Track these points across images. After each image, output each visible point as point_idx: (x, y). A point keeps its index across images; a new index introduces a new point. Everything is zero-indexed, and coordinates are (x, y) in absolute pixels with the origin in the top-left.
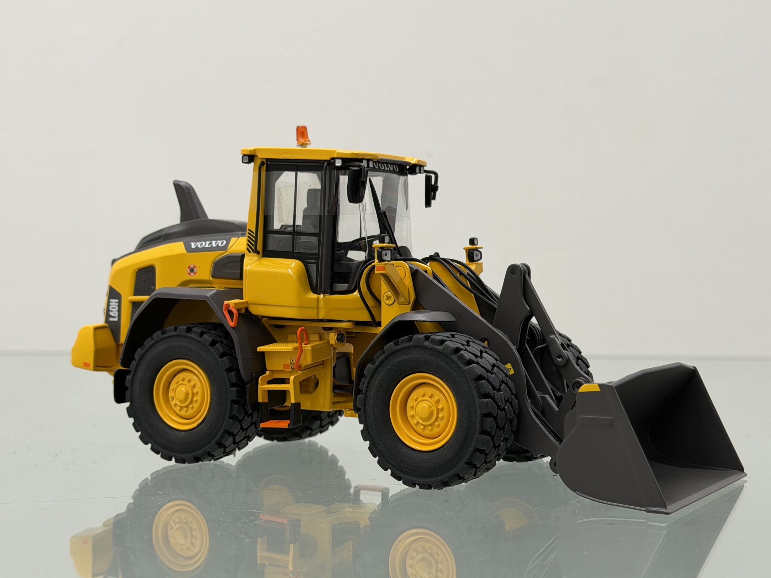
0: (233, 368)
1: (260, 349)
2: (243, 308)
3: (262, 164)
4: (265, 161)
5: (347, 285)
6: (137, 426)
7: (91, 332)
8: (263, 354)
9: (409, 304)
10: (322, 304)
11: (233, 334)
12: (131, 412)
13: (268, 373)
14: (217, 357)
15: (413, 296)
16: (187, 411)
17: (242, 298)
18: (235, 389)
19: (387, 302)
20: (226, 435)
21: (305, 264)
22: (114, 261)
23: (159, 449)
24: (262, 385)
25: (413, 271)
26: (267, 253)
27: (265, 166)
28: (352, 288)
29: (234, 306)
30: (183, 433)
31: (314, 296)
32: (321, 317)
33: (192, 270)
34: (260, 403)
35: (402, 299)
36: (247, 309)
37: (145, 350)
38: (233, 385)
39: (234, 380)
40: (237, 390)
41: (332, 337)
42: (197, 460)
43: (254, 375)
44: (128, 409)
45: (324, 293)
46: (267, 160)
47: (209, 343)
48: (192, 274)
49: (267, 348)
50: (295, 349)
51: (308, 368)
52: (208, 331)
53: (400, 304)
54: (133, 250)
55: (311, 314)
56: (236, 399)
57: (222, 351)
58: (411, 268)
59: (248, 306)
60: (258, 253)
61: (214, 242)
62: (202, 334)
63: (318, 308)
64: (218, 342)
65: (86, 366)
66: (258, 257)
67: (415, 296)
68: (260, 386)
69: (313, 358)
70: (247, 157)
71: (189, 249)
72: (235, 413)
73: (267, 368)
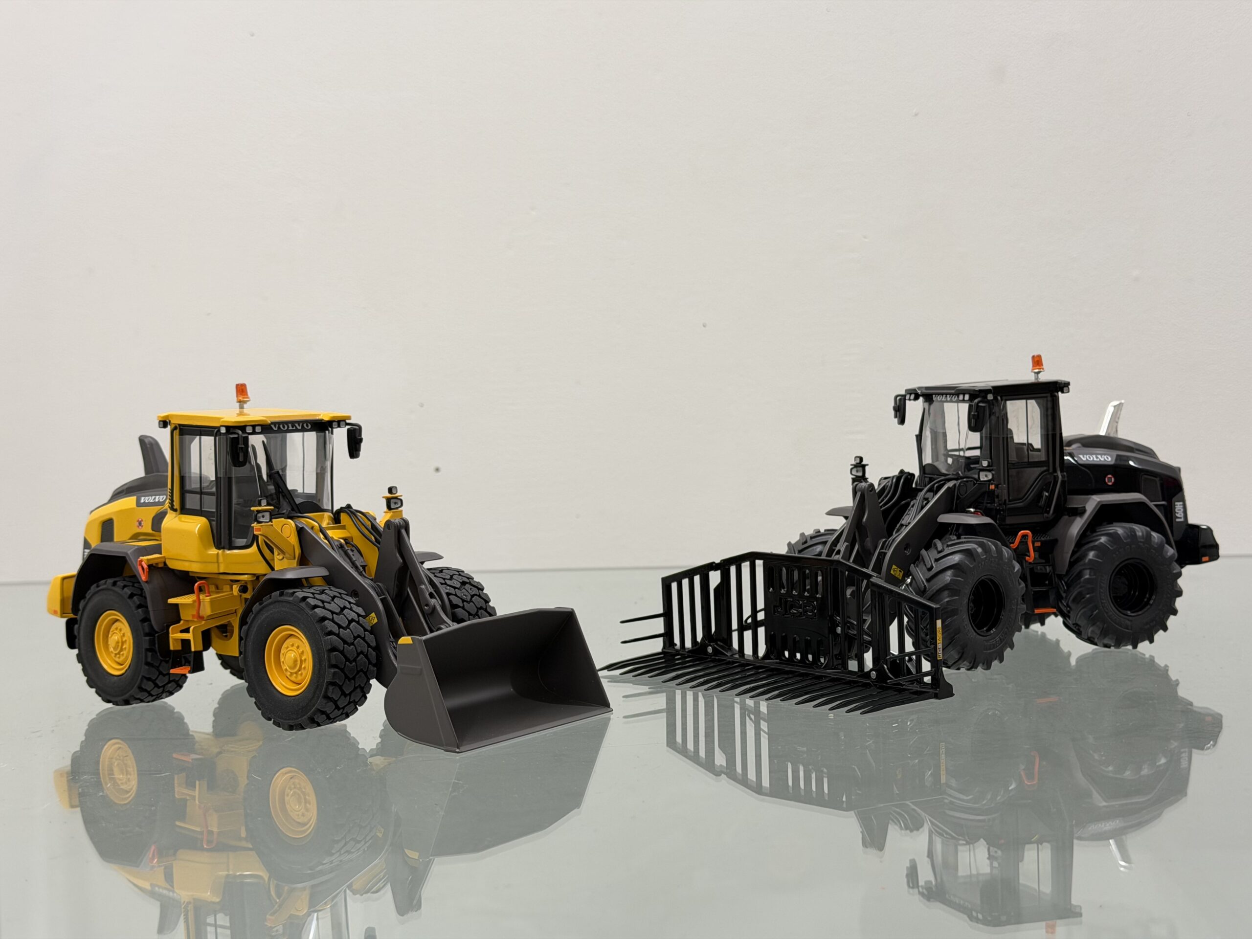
0: (146, 619)
1: (172, 601)
2: (161, 563)
3: (175, 428)
4: (178, 426)
5: (245, 540)
6: (85, 671)
7: (59, 582)
8: (176, 606)
9: (295, 558)
10: (221, 559)
11: (147, 588)
12: (80, 658)
13: (182, 622)
14: (134, 608)
15: (298, 551)
16: (119, 658)
17: (161, 553)
18: (147, 638)
19: (278, 557)
20: (145, 681)
21: (210, 521)
22: (92, 512)
23: (100, 693)
24: (173, 634)
25: (298, 529)
26: (184, 510)
27: (178, 430)
28: (249, 543)
29: (146, 562)
30: (116, 678)
31: (214, 551)
32: (221, 571)
33: (140, 523)
34: (171, 651)
35: (287, 555)
36: (165, 563)
37: (86, 601)
38: (146, 635)
39: (147, 630)
40: (150, 639)
41: (236, 588)
42: (127, 702)
43: (165, 625)
44: (78, 655)
45: (224, 548)
46: (180, 425)
47: (128, 595)
48: (140, 527)
49: (178, 600)
50: (194, 601)
51: (210, 618)
52: (131, 584)
53: (288, 559)
54: (106, 501)
55: (212, 568)
56: (148, 647)
57: (138, 603)
58: (297, 526)
59: (165, 560)
60: (175, 510)
61: (157, 497)
62: (125, 586)
63: (218, 562)
64: (135, 595)
65: (55, 613)
66: (176, 514)
67: (300, 551)
68: (171, 635)
69: (212, 610)
70: (162, 423)
71: (139, 504)
72: (149, 660)
73: (182, 618)
